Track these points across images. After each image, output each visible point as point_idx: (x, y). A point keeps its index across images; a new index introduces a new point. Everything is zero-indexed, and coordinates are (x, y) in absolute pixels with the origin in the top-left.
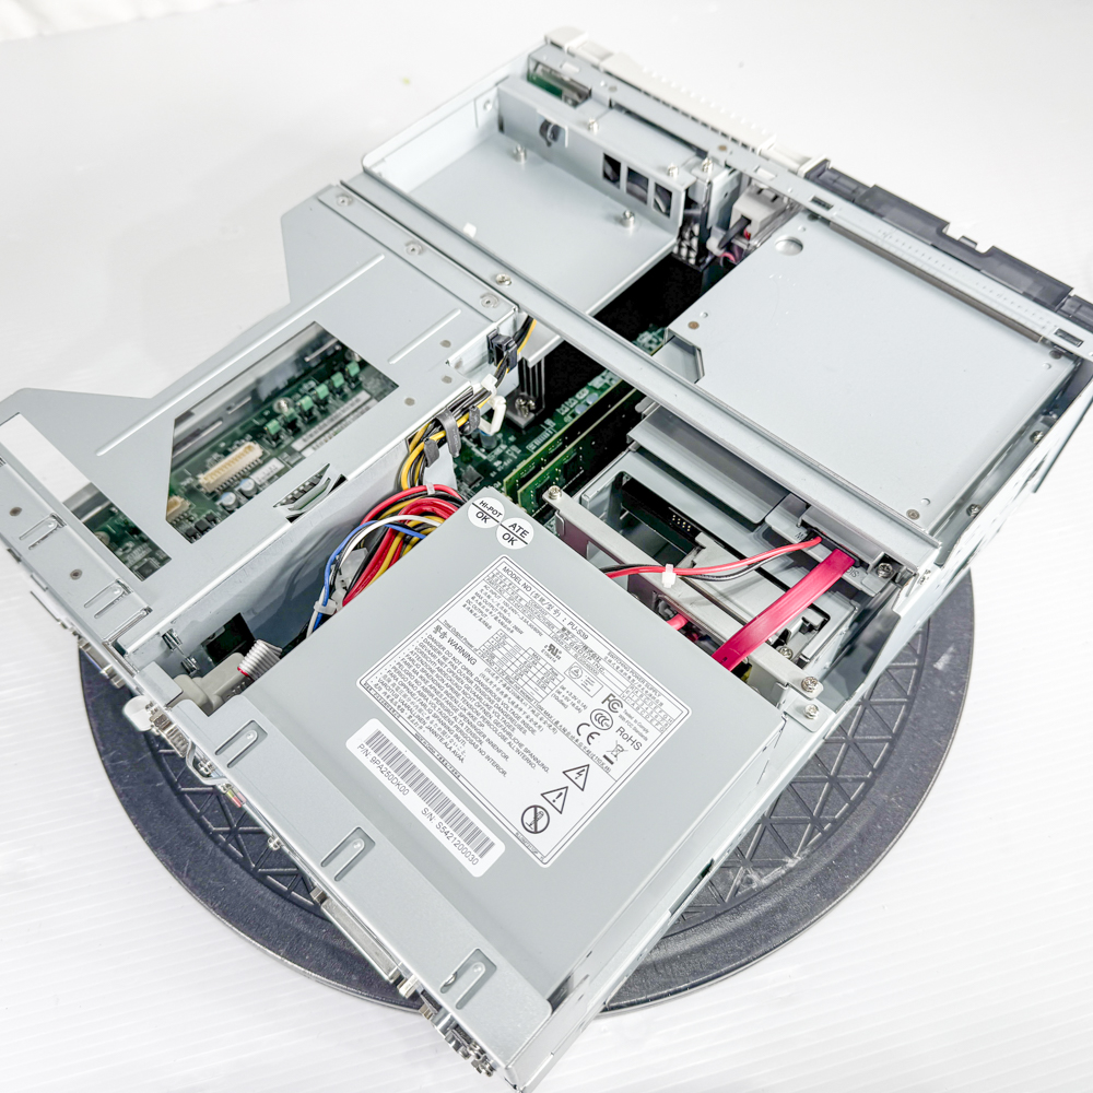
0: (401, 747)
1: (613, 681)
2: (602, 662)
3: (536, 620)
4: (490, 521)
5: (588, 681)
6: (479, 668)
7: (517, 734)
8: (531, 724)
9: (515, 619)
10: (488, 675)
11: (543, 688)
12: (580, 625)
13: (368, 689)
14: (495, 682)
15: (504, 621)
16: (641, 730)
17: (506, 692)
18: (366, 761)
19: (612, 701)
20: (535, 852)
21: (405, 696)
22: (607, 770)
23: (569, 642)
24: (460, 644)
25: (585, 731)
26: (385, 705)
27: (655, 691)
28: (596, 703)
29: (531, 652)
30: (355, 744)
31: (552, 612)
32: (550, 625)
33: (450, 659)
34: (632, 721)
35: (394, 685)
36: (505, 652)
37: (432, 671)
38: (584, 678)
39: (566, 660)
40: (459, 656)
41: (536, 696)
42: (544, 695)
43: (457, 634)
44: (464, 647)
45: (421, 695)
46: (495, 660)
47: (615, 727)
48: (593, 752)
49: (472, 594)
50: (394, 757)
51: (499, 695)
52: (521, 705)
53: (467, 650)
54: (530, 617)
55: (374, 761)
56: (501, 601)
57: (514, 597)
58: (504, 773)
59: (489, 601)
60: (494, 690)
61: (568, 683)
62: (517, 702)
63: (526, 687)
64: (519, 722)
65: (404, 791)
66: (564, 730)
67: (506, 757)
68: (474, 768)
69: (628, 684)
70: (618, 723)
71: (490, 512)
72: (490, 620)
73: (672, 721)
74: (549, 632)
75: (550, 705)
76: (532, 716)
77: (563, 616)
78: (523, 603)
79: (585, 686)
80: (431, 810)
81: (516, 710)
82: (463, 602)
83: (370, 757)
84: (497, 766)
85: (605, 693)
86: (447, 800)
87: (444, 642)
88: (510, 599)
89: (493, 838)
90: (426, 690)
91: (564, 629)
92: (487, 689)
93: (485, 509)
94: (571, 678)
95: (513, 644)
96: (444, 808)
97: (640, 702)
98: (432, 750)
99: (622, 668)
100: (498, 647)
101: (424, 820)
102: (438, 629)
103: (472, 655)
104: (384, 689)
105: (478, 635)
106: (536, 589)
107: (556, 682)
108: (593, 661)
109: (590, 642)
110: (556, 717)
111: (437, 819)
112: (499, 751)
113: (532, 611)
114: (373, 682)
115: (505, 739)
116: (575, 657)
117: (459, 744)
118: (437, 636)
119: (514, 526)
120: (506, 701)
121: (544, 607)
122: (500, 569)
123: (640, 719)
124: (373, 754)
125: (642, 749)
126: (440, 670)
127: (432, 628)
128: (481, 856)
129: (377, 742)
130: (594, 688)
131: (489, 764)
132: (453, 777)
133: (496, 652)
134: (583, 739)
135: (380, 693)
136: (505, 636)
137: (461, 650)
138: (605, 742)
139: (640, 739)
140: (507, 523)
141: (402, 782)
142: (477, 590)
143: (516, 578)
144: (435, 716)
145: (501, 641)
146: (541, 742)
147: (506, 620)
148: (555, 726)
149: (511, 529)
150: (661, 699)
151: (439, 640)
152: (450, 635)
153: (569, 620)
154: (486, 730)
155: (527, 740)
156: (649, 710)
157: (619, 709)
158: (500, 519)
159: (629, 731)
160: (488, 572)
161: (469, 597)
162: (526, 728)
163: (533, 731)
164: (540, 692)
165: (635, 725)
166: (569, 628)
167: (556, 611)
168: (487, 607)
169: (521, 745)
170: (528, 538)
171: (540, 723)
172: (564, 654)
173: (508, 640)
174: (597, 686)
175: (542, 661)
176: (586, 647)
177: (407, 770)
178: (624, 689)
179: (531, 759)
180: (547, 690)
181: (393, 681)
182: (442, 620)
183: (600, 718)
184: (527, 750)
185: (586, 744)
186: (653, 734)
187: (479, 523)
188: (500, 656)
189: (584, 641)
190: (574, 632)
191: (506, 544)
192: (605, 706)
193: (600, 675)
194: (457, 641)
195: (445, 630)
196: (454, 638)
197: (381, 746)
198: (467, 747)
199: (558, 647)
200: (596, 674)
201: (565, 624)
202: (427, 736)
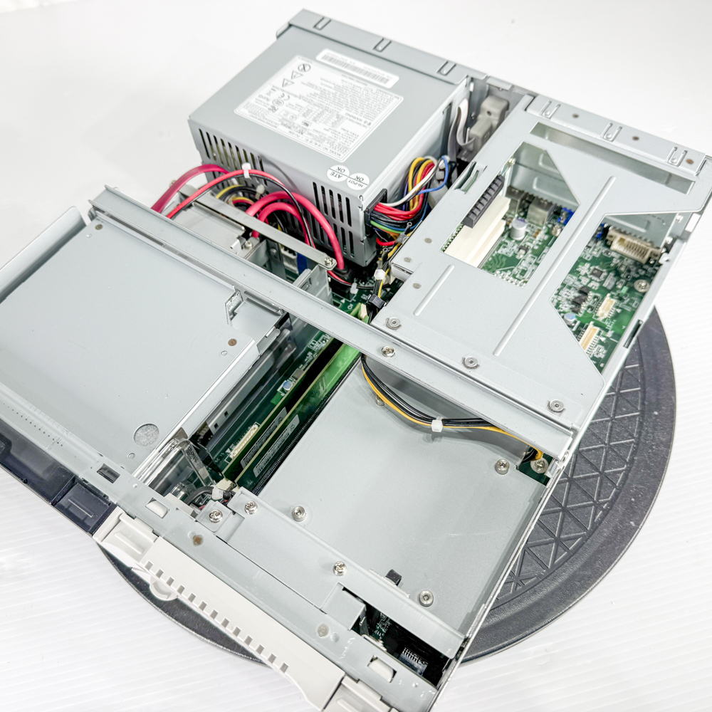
0: (372, 80)
1: (274, 116)
2: (280, 123)
3: (318, 135)
4: (355, 178)
5: (286, 115)
6: (343, 112)
7: (319, 92)
8: (312, 96)
9: (328, 134)
10: (338, 110)
11: (308, 110)
14: (333, 108)
15: (335, 132)
16: (259, 102)
17: (327, 106)
19: (274, 109)
20: (303, 59)
21: (377, 97)
22: (274, 87)
23: (299, 129)
24: (356, 120)
25: (286, 97)
26: (386, 93)
27: (253, 116)
28: (282, 108)
29: (318, 122)
30: (395, 78)
31: (310, 140)
32: (310, 134)
33: (359, 113)
36: (332, 120)
37: (366, 108)
38: (289, 116)
39: (299, 121)
40: (354, 115)
41: (312, 106)
42: (308, 107)
43: (359, 124)
46: (336, 116)
47: (271, 101)
48: (281, 92)
50: (375, 77)
51: (330, 104)
53: (352, 118)
54: (321, 136)
55: (383, 74)
56: (339, 141)
57: (331, 143)
60: (333, 105)
61: (296, 112)
62: (320, 103)
63: (317, 109)
64: (318, 96)
65: (366, 68)
66: (296, 96)
67: (322, 84)
68: (337, 78)
69: (266, 117)
71: (356, 182)
72: (342, 132)
73: (244, 107)
74: (310, 132)
75: (304, 104)
76: (312, 99)
77: (303, 139)
78: (326, 142)
79: (287, 113)
80: (352, 64)
81: (321, 100)
82: (359, 137)
84: (325, 80)
85: (277, 112)
86: (345, 68)
87: (364, 120)
88: (334, 142)
89: (322, 60)
90: (368, 101)
91: (302, 134)
92: (337, 105)
93: (359, 183)
94: (295, 115)
95: (328, 124)
96: (346, 65)
97: (260, 111)
98: (358, 81)
99: (270, 122)
100: (335, 122)
101: (354, 61)
102: (370, 124)
103: (348, 117)
104: (388, 97)
105: (347, 124)
107: (302, 113)
108: (285, 123)
109: (287, 130)
110: (300, 100)
111: (348, 62)
112: (326, 85)
113: (320, 139)
114: (395, 100)
115: (324, 90)
116: (294, 124)
117: (345, 85)
118: (369, 121)
119: (339, 177)
120: (327, 103)
121: (314, 142)
122: (342, 155)
123: (260, 105)
124: (385, 77)
125: (258, 96)
126: (362, 109)
127: (373, 124)
128: (325, 55)
131: (329, 81)
132: (345, 74)
133: (336, 119)
134: (285, 94)
135: (390, 96)
136: (333, 126)
137: (354, 118)
138: (275, 95)
139: (261, 99)
140: (343, 178)
142: (353, 144)
143: (333, 152)
145: (334, 124)
146: (307, 91)
148: (300, 97)
149: (341, 175)
150: (249, 114)
151: (367, 120)
152: (362, 123)
153: (300, 138)
154: (334, 92)
155: (313, 91)
156: (255, 109)
157: (270, 107)
158: (349, 179)
159: (265, 101)
160: (349, 153)
161: (356, 140)
162: (315, 95)
163: (311, 94)
164: (310, 108)
165: (262, 103)
166: (299, 134)
168: (345, 137)
169: (316, 89)
170: (330, 172)
171: (308, 97)
172: (300, 123)
173: (331, 125)
174: (282, 114)
175: (311, 119)
176: (289, 128)
177: (367, 74)
178: (268, 115)
179: (310, 85)
180: (306, 109)
181: (385, 101)
182: (368, 129)
183: (278, 102)
184: (312, 87)
186: (253, 102)
187: (360, 175)
188: (334, 118)
189: (290, 130)
190: (297, 133)
191: (343, 168)
192: (276, 107)
193: (281, 118)
194: (358, 121)
195: (366, 124)
196: (360, 122)
197: (382, 79)
198: (341, 84)
199: (304, 126)
200: (283, 119)
201: (302, 136)
202: (362, 86)
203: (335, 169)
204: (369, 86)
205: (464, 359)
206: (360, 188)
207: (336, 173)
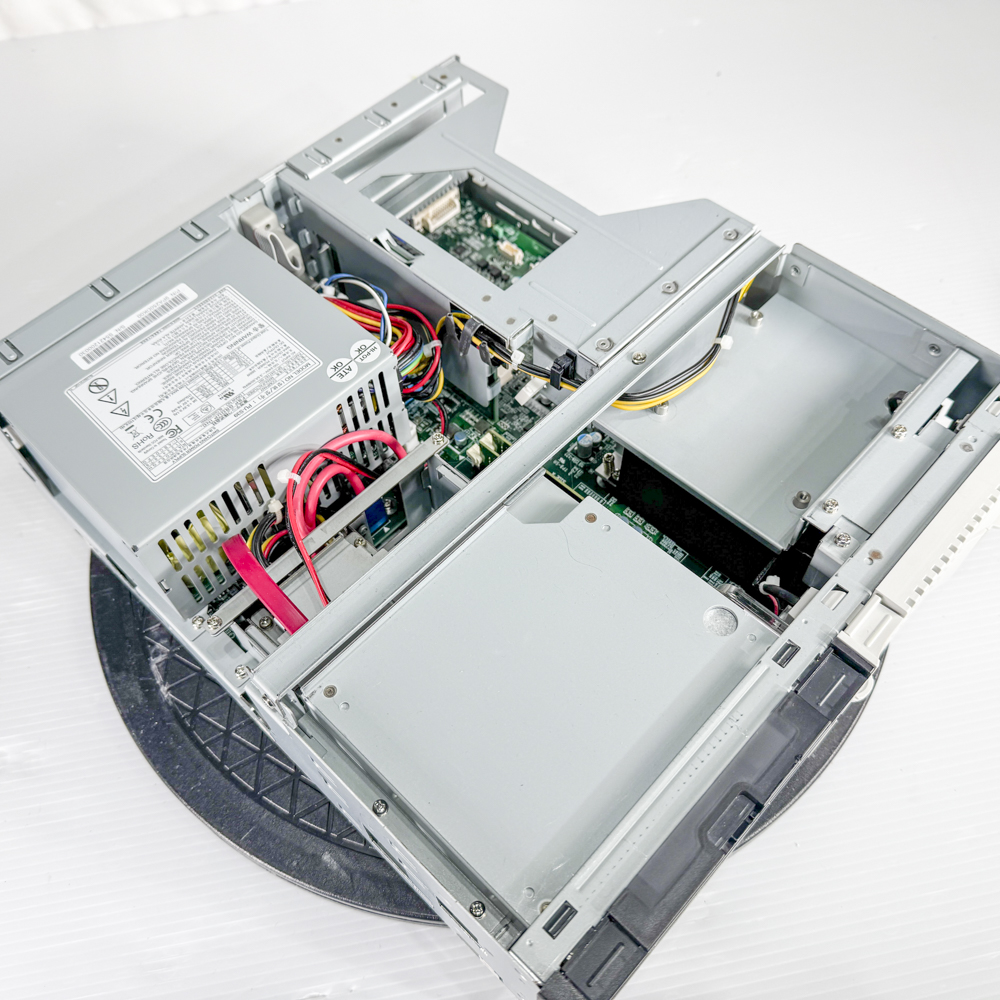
0: (172, 312)
1: (192, 432)
2: (211, 425)
3: (257, 384)
4: (357, 353)
5: (197, 417)
6: (223, 351)
7: (165, 374)
8: (170, 382)
9: (260, 372)
10: (216, 356)
11: (198, 389)
12: (247, 414)
13: (221, 291)
14: (209, 361)
15: (260, 365)
16: (148, 449)
17: (200, 367)
18: (167, 294)
19: (176, 431)
20: (76, 386)
21: (210, 311)
22: (122, 427)
23: (234, 405)
24: (246, 339)
25: (156, 414)
26: (206, 301)
27: (178, 459)
28: (177, 421)
29: (230, 382)
30: (183, 288)
31: (262, 394)
32: (252, 393)
33: (235, 334)
34: (156, 444)
35: (221, 304)
36: (234, 365)
37: (227, 325)
38: (200, 414)
39: (217, 402)
40: (236, 339)
41: (192, 385)
42: (192, 389)
43: (255, 337)
44: (243, 342)
45: (209, 320)
46: (228, 360)
47: (154, 433)
48: (138, 419)
49: (288, 344)
50: (166, 308)
51: (198, 363)
52: (187, 376)
53: (240, 343)
54: (262, 380)
55: (166, 298)
56: (280, 362)
57: (281, 370)
58: (137, 367)
59: (281, 355)
60: (203, 360)
61: (199, 403)
62: (190, 374)
63: (201, 379)
64: (173, 375)
65: (140, 315)
66: (160, 402)
67: (149, 368)
68: (146, 350)
69: (188, 442)
70: (157, 435)
71: (366, 353)
72: (263, 356)
73: (150, 470)
74: (245, 392)
75: (184, 393)
76: (176, 383)
77: (258, 401)
78: (275, 376)
79: (193, 414)
80: (122, 330)
81: (183, 373)
82: (282, 339)
83: (169, 296)
84: (143, 364)
85: (184, 427)
86: (127, 338)
87: (250, 330)
88: (280, 368)
89: (93, 363)
90: (213, 322)
91: (246, 402)
92: (205, 356)
93: (368, 350)
94: (202, 406)
95: (239, 371)
96: (122, 337)
97: (171, 449)
98: (165, 328)
99: (203, 438)
100: (239, 362)
101: (117, 327)
102: (261, 326)
103: (236, 347)
104: (219, 299)
105: (250, 351)
106: (287, 386)
107: (201, 397)
108: (213, 420)
109: (231, 419)
110: (171, 397)
111: (115, 334)
112: (154, 364)
113: (267, 382)
114: (226, 293)
115: (162, 367)
116: (220, 409)
117: (166, 342)
118: (256, 326)
119: (350, 369)
120: (193, 367)
121: (269, 390)
122: (310, 361)
123: (156, 449)
124: (171, 298)
125: (132, 449)
126: (226, 329)
127: (262, 322)
128: (84, 358)
129: (180, 299)
130: (190, 421)
131: (146, 359)
132: (142, 339)
133: (235, 360)
134: (150, 413)
135: (216, 298)
136: (247, 365)
137: (241, 340)
138: (144, 427)
139: (140, 448)
140: (353, 365)
141: (147, 314)
142: (292, 347)
143: (299, 371)
144: (191, 328)
145: (243, 363)
146: (156, 388)
147: (262, 366)
148: (165, 396)
149: (347, 367)
150: (171, 462)
151: (252, 327)
152: (255, 333)
153: (253, 405)
154: (173, 356)
155: (160, 379)
156: (162, 455)
157: (169, 435)
158: (358, 360)
159: (149, 441)
160: (307, 353)
162: (167, 379)
163: (164, 383)
164: (195, 387)
165: (153, 445)
166: (247, 405)
167: (263, 397)
168: (275, 354)
169: (155, 377)
170: (336, 379)
171: (169, 387)
172: (224, 401)
173: (243, 367)
175: (220, 388)
176: (227, 415)
177: (154, 315)
178: (185, 439)
180: (195, 392)
181: (224, 304)
182: (269, 328)
183: (164, 423)
184: (150, 380)
185: (146, 414)
186: (142, 457)
187: (357, 346)
188: (231, 363)
189: (232, 415)
190: (242, 408)
191: (334, 363)
192: (173, 427)
193: (200, 424)
194: (249, 338)
195: (260, 330)
196: (252, 336)
197: (176, 301)
198: (162, 347)
199: (231, 398)
200: (202, 422)
201: (251, 403)
202: (178, 324)
203: (333, 372)
204: (183, 316)
206: (377, 352)
207: (341, 372)
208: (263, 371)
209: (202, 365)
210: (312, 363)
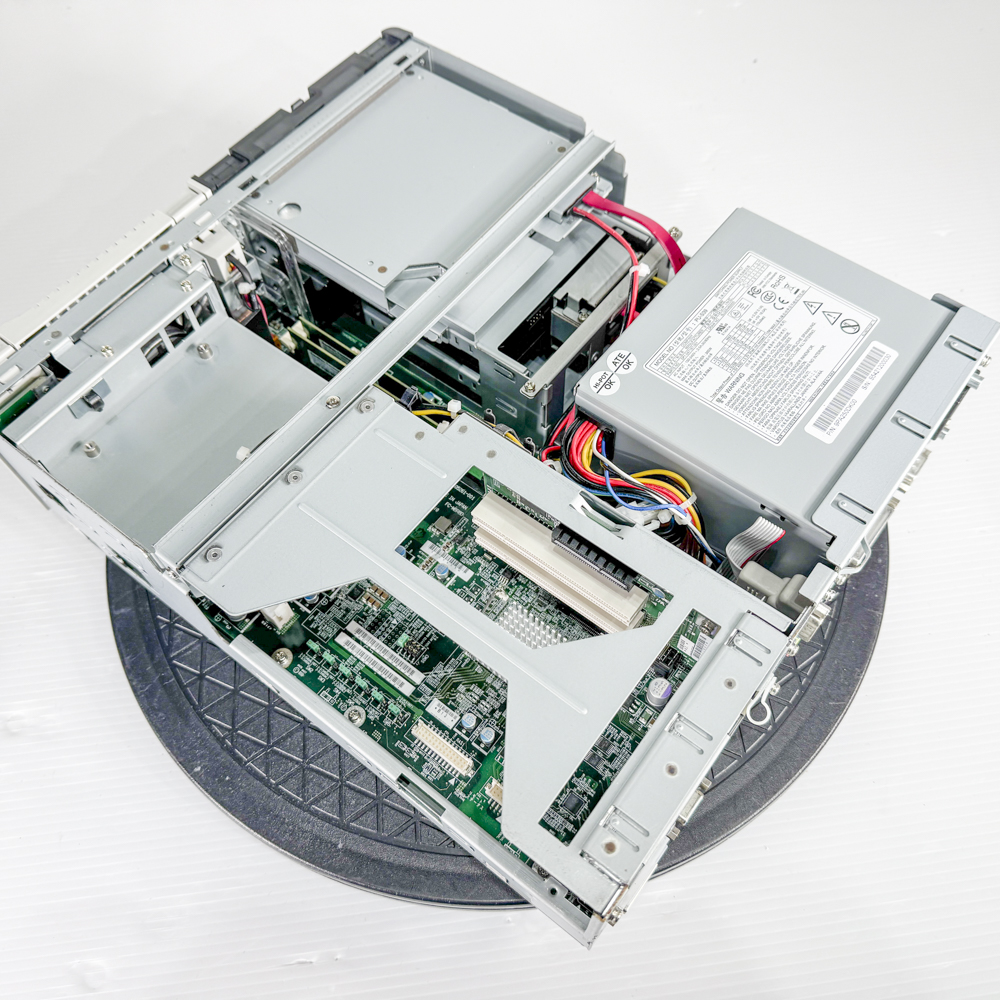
0: (822, 409)
1: (738, 292)
2: (724, 300)
3: (698, 341)
4: (612, 379)
5: (741, 306)
6: (747, 371)
7: (792, 342)
8: (783, 335)
9: (701, 353)
10: (751, 364)
11: (753, 331)
12: (697, 313)
13: (780, 438)
14: (756, 359)
15: (703, 360)
16: (770, 276)
17: (762, 352)
18: (839, 429)
19: (753, 292)
20: (872, 325)
21: (781, 413)
22: (804, 292)
23: (712, 320)
24: (729, 384)
25: (780, 305)
26: (791, 424)
27: (739, 270)
28: (757, 301)
29: (726, 341)
30: (828, 438)
31: (689, 332)
32: (700, 332)
33: (744, 389)
34: (765, 281)
35: (774, 422)
36: (729, 357)
37: (756, 399)
38: (739, 309)
39: (728, 320)
40: (738, 386)
41: (761, 334)
42: (758, 331)
43: (721, 388)
44: (731, 382)
45: (777, 403)
46: (737, 361)
47: (772, 289)
48: (793, 300)
49: (684, 383)
50: (831, 413)
51: (766, 356)
52: (770, 342)
53: (733, 380)
54: (696, 345)
55: (837, 424)
56: (686, 364)
57: (681, 355)
58: (823, 347)
59: (687, 371)
60: (762, 360)
61: (746, 318)
62: (768, 345)
63: (755, 341)
64: (783, 342)
65: (855, 402)
66: (782, 316)
67: (812, 347)
68: (826, 364)
69: (738, 285)
70: (768, 288)
71: (604, 381)
72: (704, 369)
73: (760, 261)
74: (706, 332)
75: (765, 326)
76: (777, 335)
77: (690, 325)
78: (685, 350)
79: (747, 308)
80: (863, 384)
81: (774, 345)
82: (692, 388)
83: (835, 427)
84: (820, 351)
85: (747, 296)
86: (852, 376)
87: (730, 395)
88: (683, 359)
89: (870, 348)
90: (772, 401)
91: (702, 324)
92: (762, 364)
93: (602, 384)
94: (741, 316)
95: (721, 353)
96: (859, 377)
97: (750, 278)
98: (819, 391)
99: (726, 289)
100: (726, 361)
101: (870, 388)
102: (719, 401)
103: (737, 375)
104: (780, 427)
105: (719, 375)
106: (671, 343)
107: (746, 324)
108: (724, 305)
109: (709, 308)
110: (774, 322)
111: (867, 380)
112: (808, 351)
113: (691, 344)
114: (775, 435)
115: (798, 350)
116: (723, 315)
117: (810, 375)
118: (726, 401)
119: (615, 363)
120: (768, 352)
121: (685, 337)
122: (657, 368)
123: (762, 277)
124: (832, 425)
125: (784, 275)
126: (754, 394)
127: (720, 404)
128: (884, 353)
129: (822, 424)
130: (746, 303)
131: (819, 356)
132: (834, 377)
133: (731, 362)
134: (786, 306)
135: (783, 429)
136: (716, 358)
137: (734, 384)
138: (790, 297)
139: (776, 278)
140: (613, 368)
141: (848, 405)
142: (679, 380)
143: (664, 357)
144: (792, 392)
145: (721, 360)
146: (795, 329)
147: (701, 359)
148: (780, 321)
149: (618, 365)
150: (744, 267)
151: (728, 399)
152: (723, 392)
153: (693, 321)
154: (795, 360)
155: (795, 337)
156: (755, 272)
157: (758, 288)
158: (609, 373)
159: (773, 282)
160: (662, 377)
161: (687, 385)
162: (787, 338)
163: (788, 334)
164: (756, 332)
165: (767, 279)
166: (700, 321)
167: (688, 330)
168: (693, 372)
169: (800, 339)
170: (626, 353)
171: (781, 330)
172: (723, 322)
173: (719, 356)
174: (743, 301)
175: (732, 334)
176: (714, 310)
177: (839, 403)
178: (741, 287)
179: (809, 333)
180: (754, 329)
181: (771, 422)
182: (710, 399)
183: (769, 298)
184: (803, 336)
185: (789, 304)
186: (770, 269)
187: (615, 388)
188: (733, 359)
189: (709, 311)
190: (703, 318)
191: (633, 367)
192: (758, 296)
193: (735, 300)
194: (727, 387)
195: (719, 396)
196: (724, 389)
197: (825, 422)
198: (812, 369)
199: (717, 326)
200: (734, 303)
201: (697, 323)
202: (809, 394)
203: (631, 359)
205: (300, 470)
206: (593, 383)
207: (622, 359)
208: (699, 355)
209: (760, 354)
210: (653, 365)
